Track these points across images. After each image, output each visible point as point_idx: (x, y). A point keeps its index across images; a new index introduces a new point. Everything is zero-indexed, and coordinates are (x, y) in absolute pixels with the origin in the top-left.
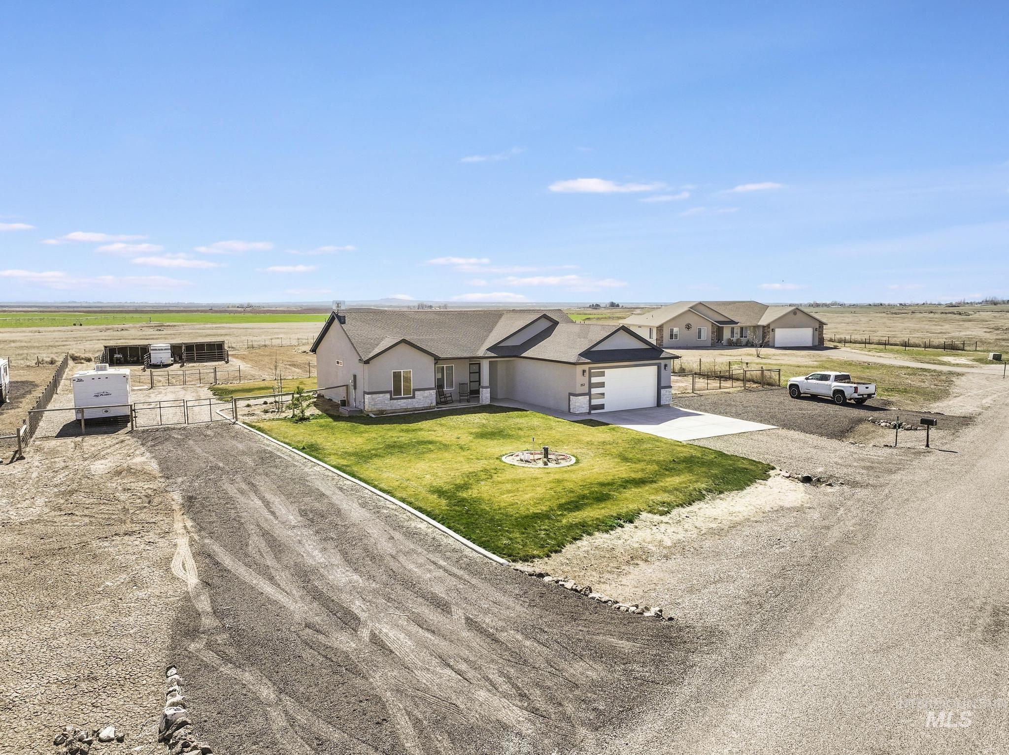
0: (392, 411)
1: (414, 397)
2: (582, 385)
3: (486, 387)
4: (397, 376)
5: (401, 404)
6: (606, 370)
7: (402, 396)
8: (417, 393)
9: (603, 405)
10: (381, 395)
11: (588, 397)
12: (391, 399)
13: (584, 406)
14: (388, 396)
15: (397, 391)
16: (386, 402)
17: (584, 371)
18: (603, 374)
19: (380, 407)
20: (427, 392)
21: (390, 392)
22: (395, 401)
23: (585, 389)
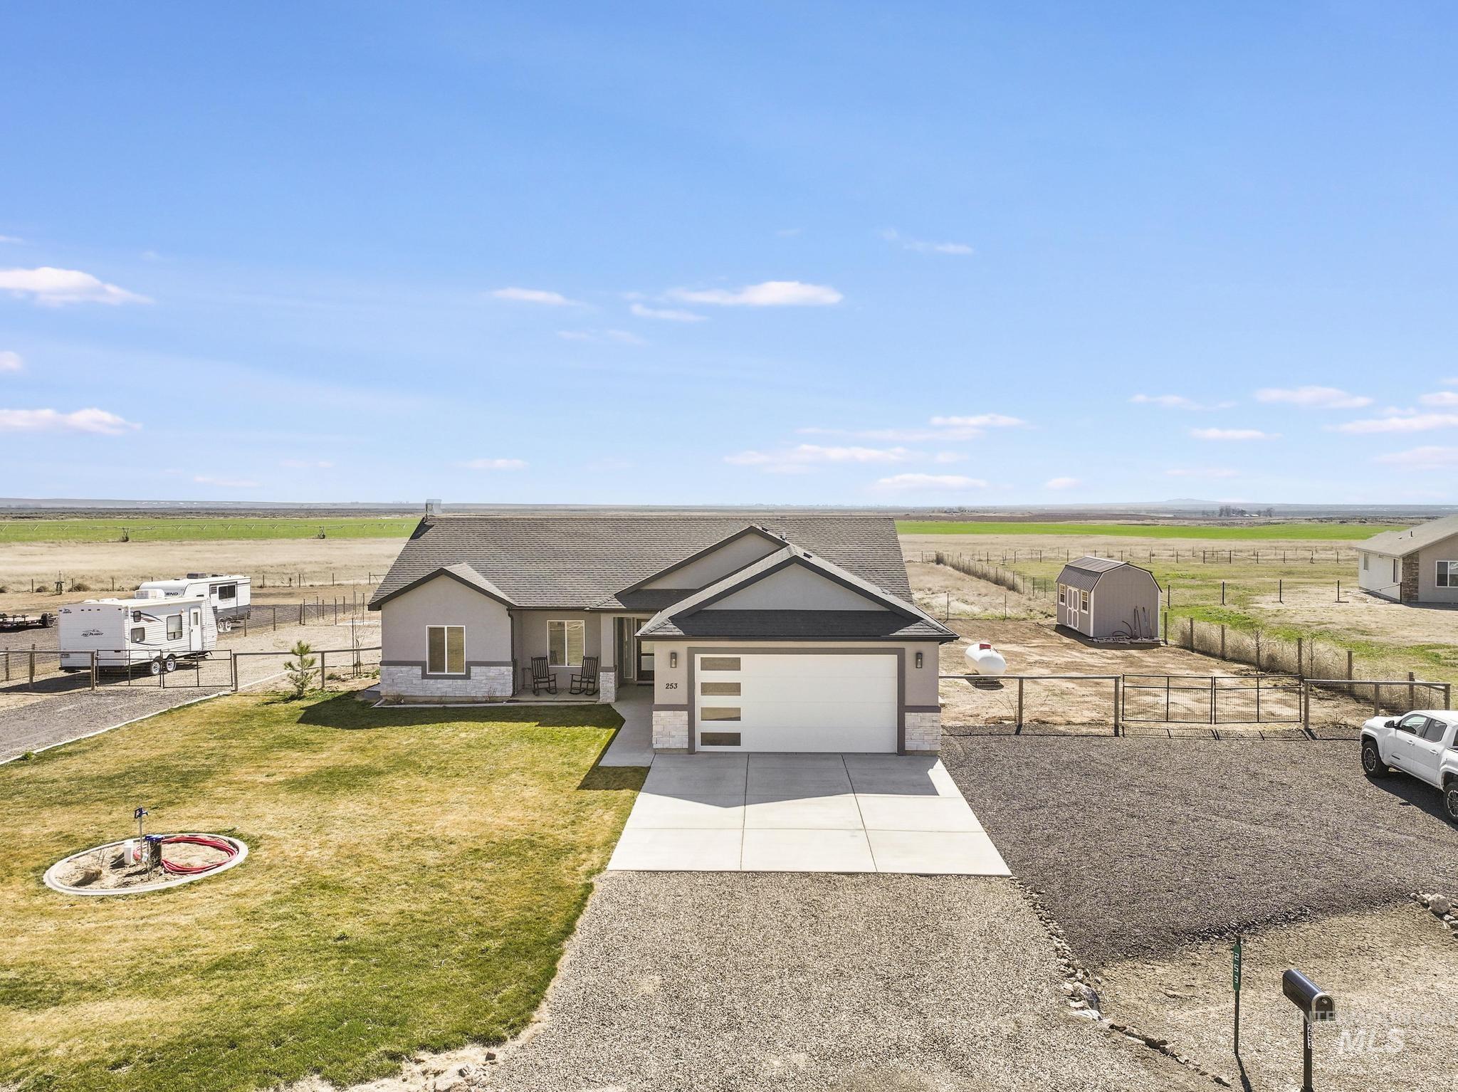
0: (426, 699)
1: (468, 677)
2: (670, 686)
3: (607, 670)
4: (436, 634)
5: (441, 688)
6: (744, 658)
7: (446, 673)
8: (474, 670)
9: (738, 735)
10: (404, 669)
11: (684, 715)
12: (424, 676)
13: (673, 733)
14: (418, 670)
15: (436, 663)
16: (414, 682)
17: (674, 655)
18: (735, 665)
19: (402, 689)
20: (494, 671)
21: (422, 664)
22: (432, 681)
23: (680, 697)
